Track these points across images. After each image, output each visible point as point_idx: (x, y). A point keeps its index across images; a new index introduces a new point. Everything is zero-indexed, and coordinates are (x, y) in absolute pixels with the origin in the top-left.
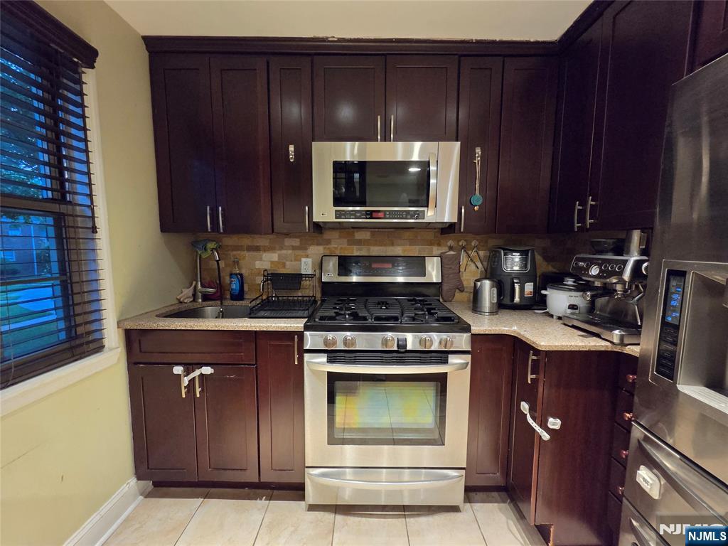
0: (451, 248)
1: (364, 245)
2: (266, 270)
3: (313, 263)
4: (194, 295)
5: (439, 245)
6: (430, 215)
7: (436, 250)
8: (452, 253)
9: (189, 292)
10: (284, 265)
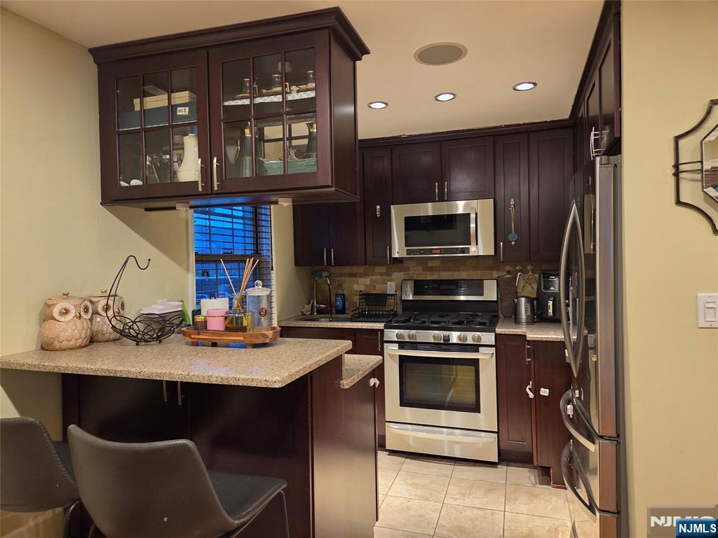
0: (509, 272)
1: (436, 271)
2: (361, 291)
3: (396, 285)
4: (312, 310)
5: (498, 270)
6: (474, 250)
7: (496, 275)
8: (509, 276)
9: (308, 307)
10: (374, 288)
